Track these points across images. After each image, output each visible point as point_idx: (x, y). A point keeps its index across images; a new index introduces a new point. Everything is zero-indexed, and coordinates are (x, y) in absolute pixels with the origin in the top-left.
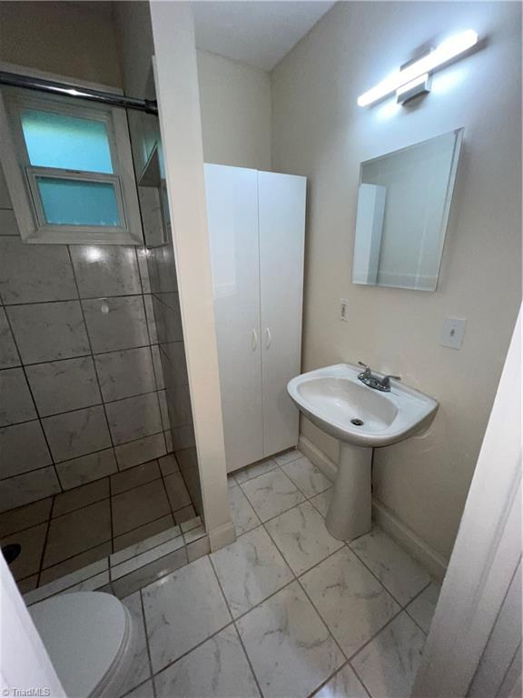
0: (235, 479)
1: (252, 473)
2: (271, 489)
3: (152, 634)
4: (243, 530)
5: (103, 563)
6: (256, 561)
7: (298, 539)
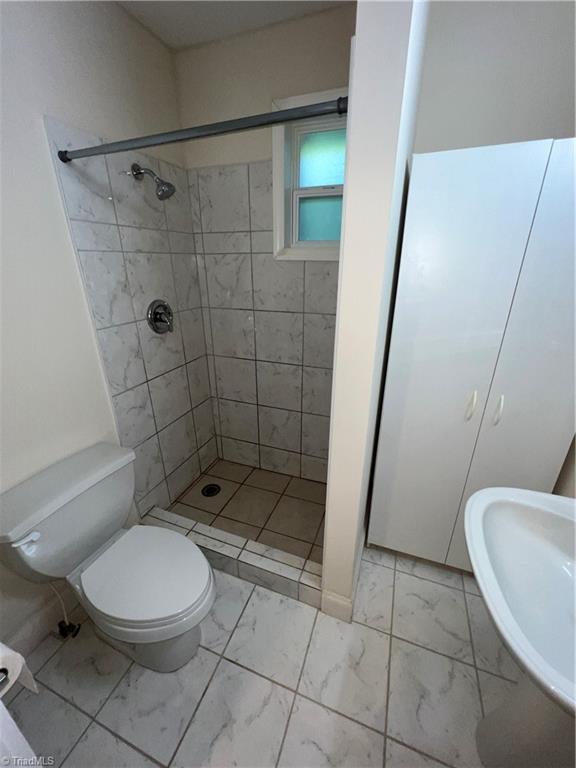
0: (396, 561)
1: (420, 570)
2: (432, 607)
3: (243, 625)
4: (366, 620)
5: (240, 541)
6: (355, 665)
7: (422, 697)
